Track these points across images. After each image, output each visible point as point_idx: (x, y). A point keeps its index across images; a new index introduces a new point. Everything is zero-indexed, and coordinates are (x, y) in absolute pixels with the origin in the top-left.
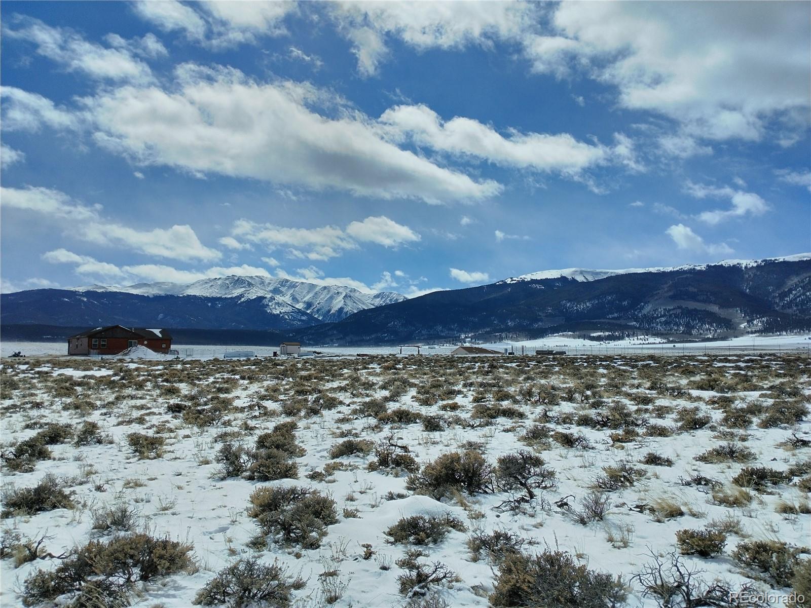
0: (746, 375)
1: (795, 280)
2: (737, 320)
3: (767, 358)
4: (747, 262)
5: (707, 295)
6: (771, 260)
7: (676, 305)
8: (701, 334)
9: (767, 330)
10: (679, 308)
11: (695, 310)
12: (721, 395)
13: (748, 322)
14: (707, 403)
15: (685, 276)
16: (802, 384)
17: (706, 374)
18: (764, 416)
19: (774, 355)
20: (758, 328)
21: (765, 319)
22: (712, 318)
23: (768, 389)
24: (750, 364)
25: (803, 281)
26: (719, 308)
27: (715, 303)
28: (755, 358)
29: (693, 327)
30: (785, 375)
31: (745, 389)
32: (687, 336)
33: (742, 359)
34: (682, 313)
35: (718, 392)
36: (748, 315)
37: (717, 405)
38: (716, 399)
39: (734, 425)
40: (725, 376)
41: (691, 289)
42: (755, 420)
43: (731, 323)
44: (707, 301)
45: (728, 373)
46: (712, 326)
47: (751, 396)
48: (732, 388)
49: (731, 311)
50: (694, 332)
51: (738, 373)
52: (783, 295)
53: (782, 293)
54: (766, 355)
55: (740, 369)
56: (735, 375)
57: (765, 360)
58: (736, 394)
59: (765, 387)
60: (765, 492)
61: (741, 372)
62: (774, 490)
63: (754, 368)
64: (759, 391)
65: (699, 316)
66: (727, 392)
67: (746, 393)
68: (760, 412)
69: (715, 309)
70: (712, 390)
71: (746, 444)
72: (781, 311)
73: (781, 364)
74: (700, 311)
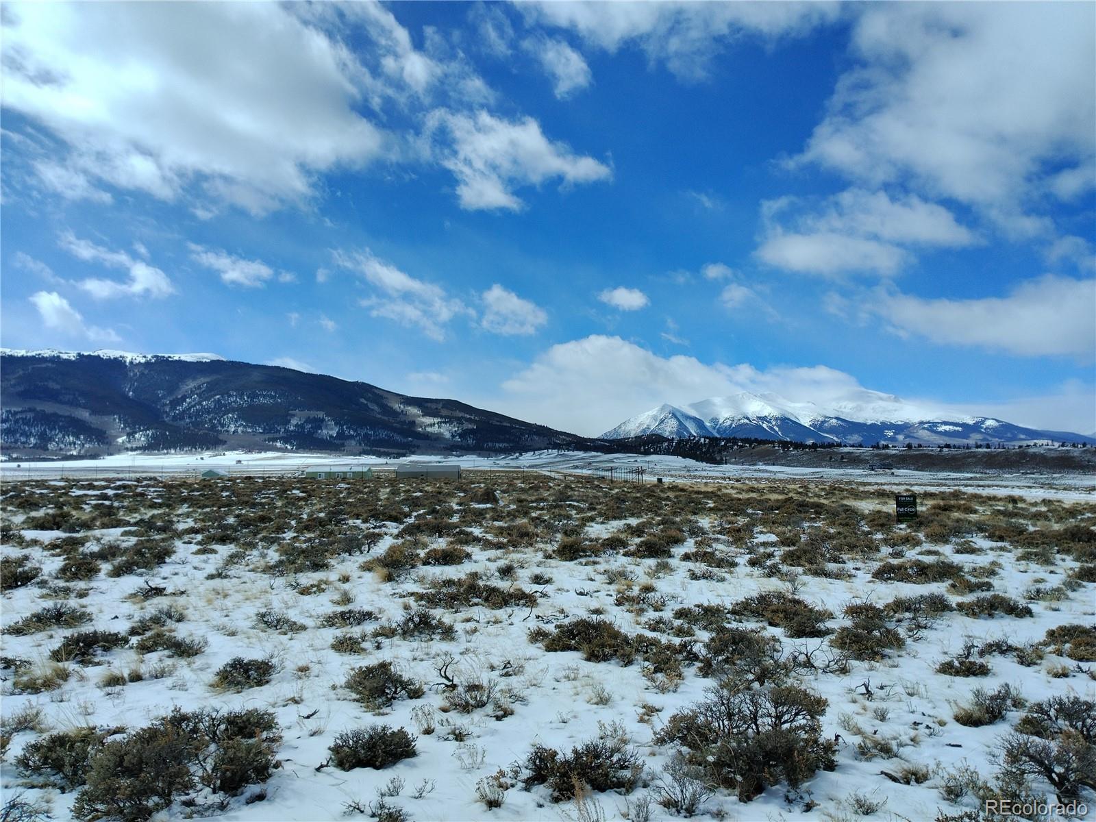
0: (111, 507)
1: (191, 384)
2: (113, 432)
3: (145, 483)
4: (132, 356)
5: (74, 395)
6: (164, 357)
7: (27, 406)
8: (61, 449)
9: (152, 447)
10: (30, 410)
11: (55, 414)
12: (68, 535)
13: (128, 435)
14: (45, 548)
15: (44, 365)
16: (179, 516)
17: (55, 507)
18: (119, 560)
19: (154, 479)
20: (140, 444)
21: (150, 433)
22: (78, 428)
23: (135, 524)
24: (120, 492)
25: (199, 387)
26: (90, 415)
27: (85, 407)
28: (129, 483)
29: (51, 439)
30: (160, 506)
31: (104, 526)
32: (40, 452)
33: (112, 485)
34: (35, 419)
35: (65, 531)
36: (129, 426)
37: (58, 550)
38: (59, 542)
39: (75, 577)
40: (82, 508)
41: (53, 385)
42: (106, 567)
43: (106, 436)
44: (74, 403)
45: (88, 504)
46: (78, 438)
47: (109, 535)
48: (87, 526)
49: (106, 418)
50: (51, 446)
51: (102, 504)
52: (176, 403)
53: (174, 400)
54: (145, 479)
55: (105, 497)
56: (96, 507)
57: (141, 486)
58: (90, 533)
59: (132, 521)
60: (91, 663)
61: (104, 502)
62: (102, 659)
63: (124, 497)
64: (123, 527)
65: (61, 424)
66: (78, 532)
67: (105, 531)
68: (114, 555)
69: (85, 415)
70: (58, 529)
71: (84, 601)
72: (171, 423)
73: (160, 491)
74: (61, 416)
